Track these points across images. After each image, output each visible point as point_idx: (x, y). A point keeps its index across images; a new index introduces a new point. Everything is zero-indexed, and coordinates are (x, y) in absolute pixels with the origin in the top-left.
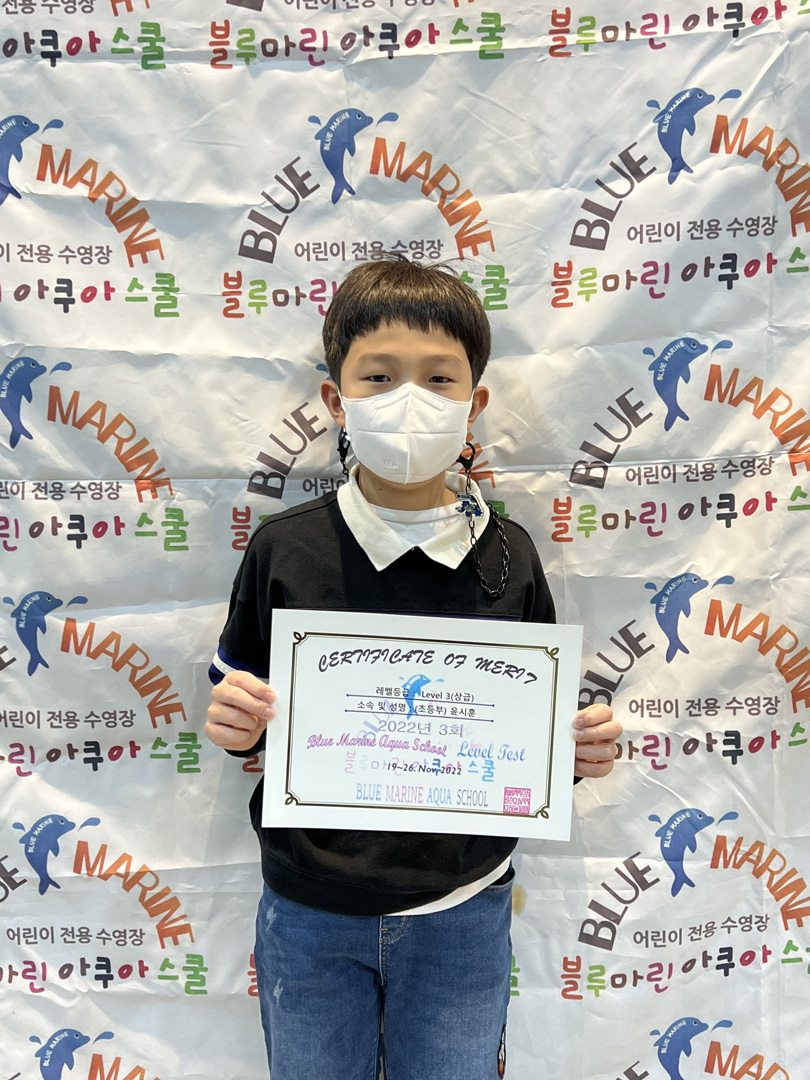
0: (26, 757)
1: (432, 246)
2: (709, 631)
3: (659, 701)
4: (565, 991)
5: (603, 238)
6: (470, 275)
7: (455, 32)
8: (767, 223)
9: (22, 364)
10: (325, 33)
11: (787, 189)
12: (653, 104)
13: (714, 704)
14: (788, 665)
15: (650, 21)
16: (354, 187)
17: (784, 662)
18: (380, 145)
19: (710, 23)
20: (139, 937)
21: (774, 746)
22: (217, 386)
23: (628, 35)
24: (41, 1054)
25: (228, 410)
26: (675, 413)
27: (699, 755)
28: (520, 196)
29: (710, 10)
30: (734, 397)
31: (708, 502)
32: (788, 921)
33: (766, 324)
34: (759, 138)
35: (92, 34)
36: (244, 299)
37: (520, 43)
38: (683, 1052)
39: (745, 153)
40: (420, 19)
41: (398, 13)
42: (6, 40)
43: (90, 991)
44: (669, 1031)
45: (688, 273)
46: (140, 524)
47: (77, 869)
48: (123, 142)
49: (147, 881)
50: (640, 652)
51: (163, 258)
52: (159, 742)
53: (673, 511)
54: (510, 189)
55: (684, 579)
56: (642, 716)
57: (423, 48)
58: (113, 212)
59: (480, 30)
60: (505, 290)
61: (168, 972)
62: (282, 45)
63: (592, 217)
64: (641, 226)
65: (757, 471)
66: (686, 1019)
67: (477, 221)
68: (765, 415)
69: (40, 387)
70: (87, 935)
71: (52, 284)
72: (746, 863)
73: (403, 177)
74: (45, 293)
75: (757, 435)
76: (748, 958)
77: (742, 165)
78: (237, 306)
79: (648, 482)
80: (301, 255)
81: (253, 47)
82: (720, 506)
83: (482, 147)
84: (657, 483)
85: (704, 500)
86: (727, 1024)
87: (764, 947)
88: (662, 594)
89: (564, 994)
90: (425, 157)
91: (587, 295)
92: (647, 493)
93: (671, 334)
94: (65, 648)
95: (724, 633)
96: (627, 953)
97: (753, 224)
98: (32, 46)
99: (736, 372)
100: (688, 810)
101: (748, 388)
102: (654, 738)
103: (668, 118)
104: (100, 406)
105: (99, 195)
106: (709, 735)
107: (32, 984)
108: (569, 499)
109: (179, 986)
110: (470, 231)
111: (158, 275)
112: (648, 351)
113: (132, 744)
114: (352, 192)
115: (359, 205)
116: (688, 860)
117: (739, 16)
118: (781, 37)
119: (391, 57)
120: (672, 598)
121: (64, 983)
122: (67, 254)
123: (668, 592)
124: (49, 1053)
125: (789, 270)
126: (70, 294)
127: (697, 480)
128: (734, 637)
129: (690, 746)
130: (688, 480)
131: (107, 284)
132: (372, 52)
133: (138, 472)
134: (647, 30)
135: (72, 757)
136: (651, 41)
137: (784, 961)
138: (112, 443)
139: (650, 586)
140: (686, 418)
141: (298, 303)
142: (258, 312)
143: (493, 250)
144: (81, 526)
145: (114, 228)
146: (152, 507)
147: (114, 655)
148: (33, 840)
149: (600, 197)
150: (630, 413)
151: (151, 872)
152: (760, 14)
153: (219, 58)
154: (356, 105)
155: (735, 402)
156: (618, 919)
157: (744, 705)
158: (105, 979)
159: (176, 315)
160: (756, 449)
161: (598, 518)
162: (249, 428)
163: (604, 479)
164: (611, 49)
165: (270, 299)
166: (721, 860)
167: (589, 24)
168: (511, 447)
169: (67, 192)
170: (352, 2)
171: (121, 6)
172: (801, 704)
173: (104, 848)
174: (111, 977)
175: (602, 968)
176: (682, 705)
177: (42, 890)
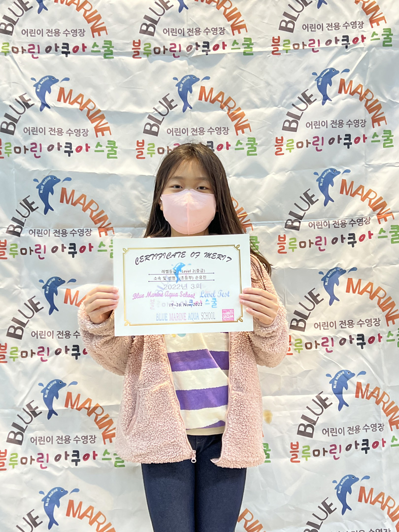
0: (45, 353)
1: (225, 130)
2: (348, 291)
3: (327, 322)
4: (292, 459)
5: (296, 127)
6: (241, 141)
7: (233, 45)
8: (362, 122)
9: (50, 178)
10: (180, 45)
11: (370, 109)
12: (314, 74)
13: (352, 323)
14: (383, 304)
15: (312, 42)
16: (192, 106)
17: (381, 304)
18: (203, 89)
19: (336, 43)
20: (93, 438)
21: (380, 341)
22: (134, 187)
23: (303, 47)
24: (44, 500)
25: (138, 198)
26: (328, 199)
27: (347, 345)
28: (261, 110)
29: (336, 38)
30: (352, 193)
31: (344, 237)
32: (392, 426)
33: (364, 163)
34: (357, 88)
35: (83, 45)
36: (145, 151)
37: (259, 50)
38: (348, 492)
39: (352, 94)
40: (219, 40)
41: (210, 38)
42: (46, 46)
43: (69, 468)
44: (341, 482)
45: (331, 141)
46: (100, 247)
47: (66, 406)
48: (95, 87)
49: (98, 411)
50: (318, 302)
51: (111, 134)
53: (329, 240)
54: (257, 107)
55: (335, 270)
56: (320, 329)
57: (220, 51)
58: (90, 115)
59: (243, 44)
60: (256, 148)
61: (107, 456)
62: (162, 49)
63: (291, 119)
64: (312, 122)
65: (364, 223)
66: (349, 476)
67: (243, 120)
68: (366, 200)
69: (57, 188)
70: (69, 440)
71: (64, 145)
72: (372, 397)
73: (213, 102)
74: (61, 148)
75: (363, 208)
76: (376, 444)
77: (351, 98)
78: (142, 154)
79: (318, 228)
80: (169, 133)
81: (150, 50)
82: (349, 238)
83: (245, 90)
84: (322, 228)
85: (342, 236)
86: (367, 477)
87: (383, 439)
88: (326, 276)
90: (221, 94)
91: (290, 150)
92: (317, 232)
93: (325, 167)
94: (66, 302)
95: (354, 292)
96: (320, 439)
97: (357, 122)
98: (58, 49)
99: (352, 183)
100: (343, 370)
101: (358, 189)
102: (326, 338)
103: (321, 79)
104: (83, 196)
105: (84, 108)
106: (350, 336)
107: (41, 465)
108: (285, 235)
109: (111, 463)
110: (240, 124)
111: (108, 141)
112: (316, 174)
114: (191, 108)
115: (195, 113)
116: (345, 393)
117: (347, 40)
118: (364, 49)
119: (207, 54)
120: (331, 277)
121: (57, 464)
122: (70, 132)
123: (329, 276)
124: (48, 499)
125: (372, 141)
126: (71, 149)
127: (339, 227)
128: (359, 293)
129: (342, 342)
130: (335, 227)
131: (87, 145)
132: (199, 52)
133: (99, 225)
134: (311, 45)
135: (66, 352)
136: (313, 49)
137: (391, 446)
138: (88, 212)
139: (321, 273)
140: (333, 201)
142: (151, 156)
143: (251, 131)
144: (74, 248)
145: (90, 122)
146: (105, 239)
148: (47, 391)
149: (294, 111)
150: (310, 200)
151: (100, 407)
153: (136, 55)
154: (192, 73)
155: (353, 195)
156: (315, 423)
157: (365, 323)
158: (76, 461)
159: (116, 158)
160: (363, 214)
161: (298, 243)
162: (147, 206)
163: (299, 226)
164: (297, 52)
165: (156, 151)
166: (360, 394)
167: (288, 42)
168: (260, 213)
169: (70, 106)
170: (191, 34)
171: (96, 34)
172: (390, 322)
173: (79, 396)
174: (79, 460)
175: (308, 447)
176: (338, 323)
177: (49, 417)
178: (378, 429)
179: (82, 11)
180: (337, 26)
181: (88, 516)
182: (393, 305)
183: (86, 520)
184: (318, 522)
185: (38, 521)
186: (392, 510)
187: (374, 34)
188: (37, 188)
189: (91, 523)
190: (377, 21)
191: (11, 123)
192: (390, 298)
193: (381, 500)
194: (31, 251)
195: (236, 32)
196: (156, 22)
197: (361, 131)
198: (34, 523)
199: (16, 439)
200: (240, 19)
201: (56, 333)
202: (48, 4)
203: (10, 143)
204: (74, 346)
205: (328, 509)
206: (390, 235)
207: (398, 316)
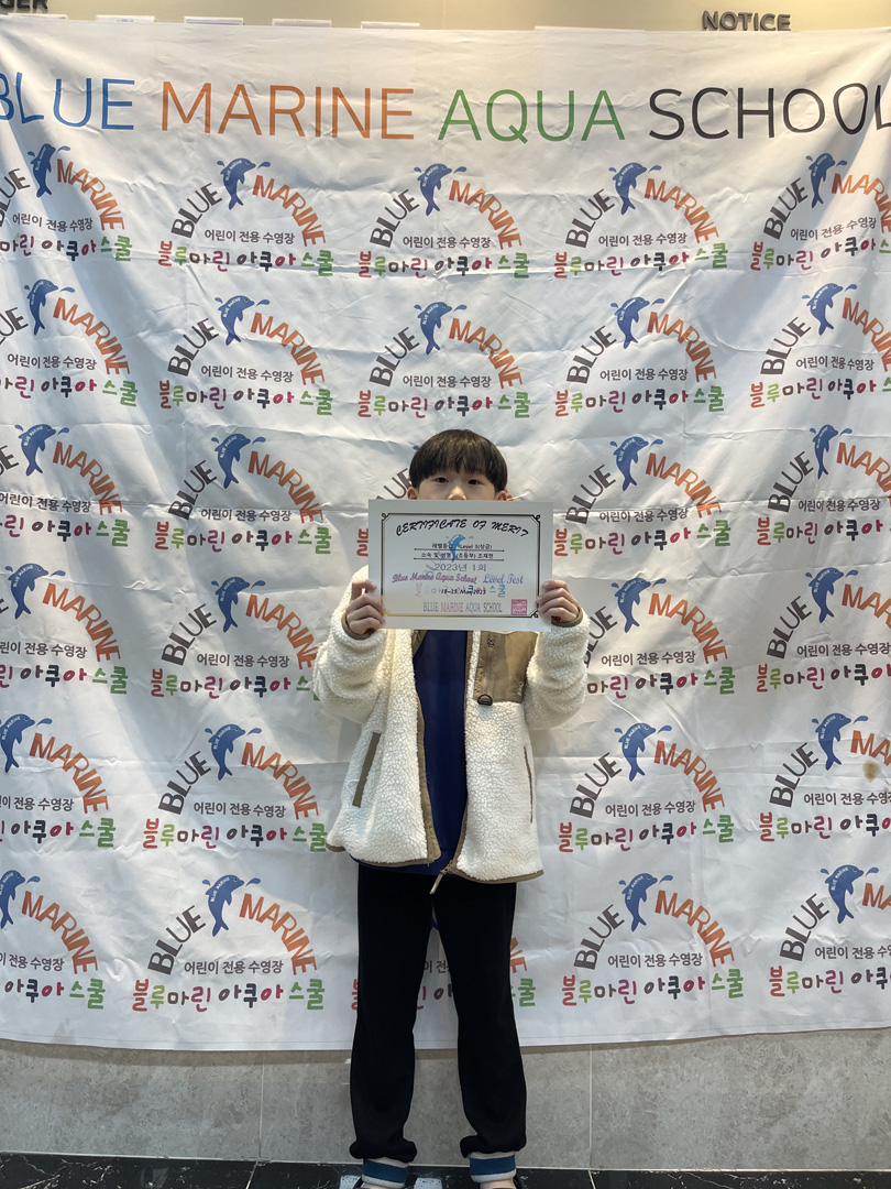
0: (216, 687)
1: (485, 380)
2: (652, 612)
3: (620, 655)
4: (561, 847)
5: (586, 376)
6: (507, 397)
7: (501, 262)
8: (682, 373)
9: (235, 438)
10: (426, 261)
11: (693, 355)
12: (614, 305)
13: (655, 657)
14: (699, 633)
15: (612, 260)
16: (439, 346)
17: (698, 629)
18: (456, 323)
19: (646, 263)
20: (281, 810)
21: (693, 683)
22: (353, 455)
23: (599, 268)
24: (209, 893)
25: (359, 471)
26: (629, 480)
27: (646, 689)
28: (537, 354)
29: (646, 256)
30: (663, 474)
31: (649, 535)
32: (707, 806)
33: (682, 432)
34: (675, 325)
35: (291, 255)
36: (371, 406)
37: (538, 270)
38: (641, 899)
39: (667, 333)
40: (481, 254)
41: (469, 252)
42: (239, 255)
43: (247, 848)
44: (632, 883)
45: (637, 398)
46: (301, 537)
47: (244, 762)
48: (304, 315)
49: (290, 772)
50: (609, 627)
51: (324, 381)
52: (303, 680)
53: (628, 541)
54: (530, 350)
55: (635, 582)
56: (610, 665)
57: (482, 271)
58: (295, 353)
59: (515, 262)
60: (528, 407)
61: (300, 836)
62: (401, 266)
63: (579, 365)
64: (608, 371)
65: (678, 516)
66: (645, 875)
67: (511, 367)
68: (682, 484)
69: (245, 452)
70: (248, 810)
71: (257, 392)
72: (679, 763)
74: (252, 396)
75: (677, 495)
76: (682, 830)
77: (666, 339)
78: (367, 410)
79: (613, 521)
80: (407, 383)
81: (384, 267)
82: (657, 537)
83: (514, 326)
84: (619, 522)
85: (646, 533)
87: (692, 824)
88: (622, 590)
89: (561, 848)
90: (482, 330)
91: (577, 409)
92: (612, 527)
94: (249, 614)
95: (660, 613)
96: (602, 821)
97: (674, 373)
98: (255, 259)
99: (664, 458)
100: (639, 724)
101: (672, 468)
102: (618, 678)
103: (623, 313)
104: (281, 464)
105: (288, 343)
106: (652, 676)
107: (208, 843)
108: (565, 530)
109: (307, 846)
110: (507, 372)
111: (320, 390)
112: (613, 444)
113: (286, 679)
114: (438, 348)
115: (441, 354)
116: (640, 756)
117: (662, 259)
118: (686, 272)
119: (463, 274)
120: (629, 593)
121: (230, 842)
122: (266, 375)
123: (626, 590)
124: (215, 892)
125: (695, 401)
126: (267, 398)
127: (643, 521)
128: (667, 615)
129: (641, 683)
130: (637, 520)
131: (289, 393)
132: (453, 271)
133: (302, 505)
134: (611, 266)
135: (247, 687)
136: (613, 271)
137: (704, 833)
138: (287, 487)
139: (615, 585)
140: (635, 484)
141: (404, 410)
142: (380, 414)
143: (521, 384)
144: (265, 537)
146: (310, 527)
147: (279, 619)
148: (217, 740)
149: (584, 355)
150: (601, 479)
151: (293, 766)
152: (674, 259)
153: (364, 271)
155: (664, 476)
156: (595, 797)
157: (673, 657)
158: (258, 840)
159: (330, 414)
161: (583, 542)
163: (587, 518)
164: (589, 274)
165: (387, 407)
166: (662, 758)
167: (577, 261)
168: (530, 498)
169: (269, 340)
170: (442, 245)
171: (309, 241)
172: (711, 658)
173: (263, 748)
174: (262, 839)
175: (585, 830)
176: (635, 657)
177: (220, 777)
178: (686, 809)
179: (291, 208)
180: (648, 240)
181: (271, 918)
182: (715, 633)
183: (268, 923)
184: (598, 941)
185: (198, 923)
186: (705, 927)
187: (701, 251)
188: (216, 450)
189: (275, 928)
190: (706, 234)
191: (184, 360)
192: (710, 624)
193: (690, 912)
194: (203, 539)
195: (505, 245)
196: (394, 228)
197: (679, 386)
198: (192, 924)
199: (174, 804)
200: (512, 227)
201: (232, 658)
202: (244, 196)
203: (181, 387)
204: (258, 678)
205: (611, 921)
206: (714, 534)
207: (722, 650)
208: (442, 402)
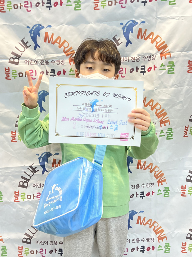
17: (158, 113)
25: (2, 40)
26: (129, 42)
30: (145, 38)
31: (138, 68)
32: (159, 184)
36: (5, 7)
53: (128, 70)
60: (80, 5)
65: (152, 59)
66: (132, 211)
68: (154, 42)
72: (148, 169)
75: (151, 49)
76: (148, 194)
78: (3, 9)
82: (141, 69)
84: (123, 62)
85: (137, 67)
86: (143, 212)
87: (153, 191)
91: (104, 6)
93: (128, 19)
99: (146, 30)
101: (150, 35)
112: (121, 24)
127: (135, 62)
130: (132, 61)
137: (158, 194)
140: (132, 44)
141: (21, 8)
142: (10, 11)
155: (146, 39)
160: (152, 53)
165: (13, 7)
172: (163, 125)
178: (150, 186)
182: (165, 114)
192: (163, 110)
206: (167, 68)
207: (168, 121)
208: (39, 3)
